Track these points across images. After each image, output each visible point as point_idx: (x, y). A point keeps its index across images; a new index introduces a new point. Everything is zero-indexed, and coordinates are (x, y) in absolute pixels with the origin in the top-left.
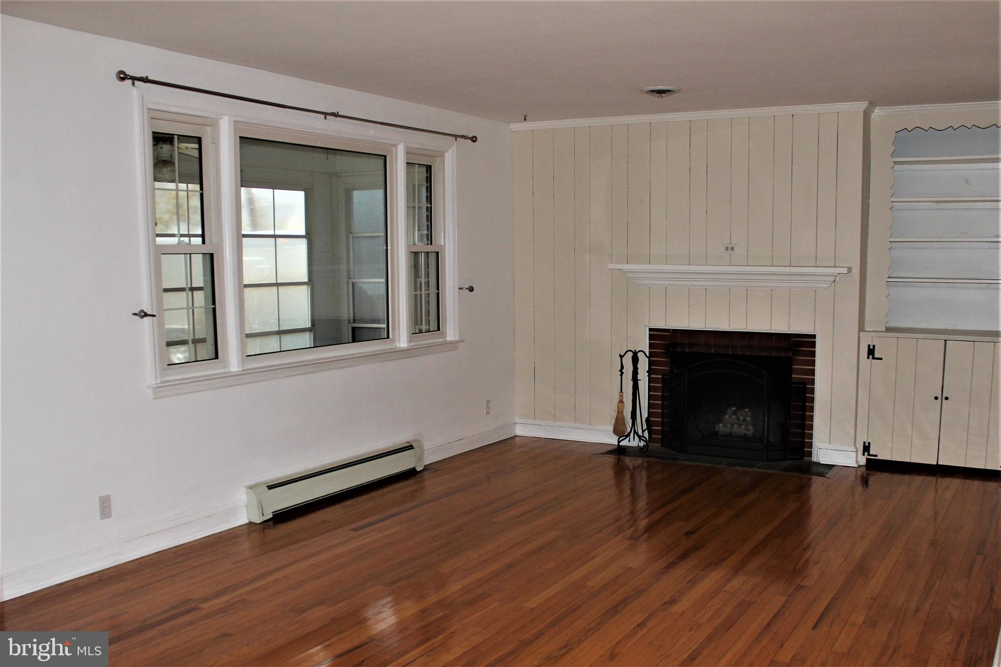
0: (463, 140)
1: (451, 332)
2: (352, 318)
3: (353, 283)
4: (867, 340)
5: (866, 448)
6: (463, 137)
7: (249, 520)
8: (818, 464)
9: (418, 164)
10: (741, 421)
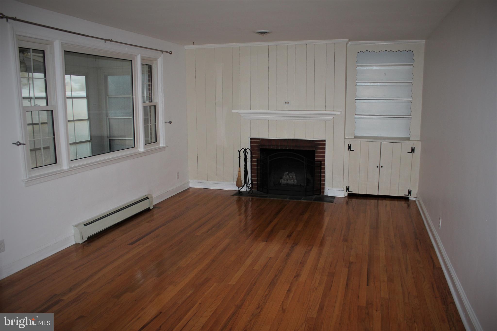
0: (166, 53)
1: (162, 143)
2: (109, 135)
3: (109, 119)
4: (347, 143)
5: (348, 189)
6: (166, 52)
7: (75, 242)
8: (328, 196)
9: (146, 64)
10: (291, 178)
